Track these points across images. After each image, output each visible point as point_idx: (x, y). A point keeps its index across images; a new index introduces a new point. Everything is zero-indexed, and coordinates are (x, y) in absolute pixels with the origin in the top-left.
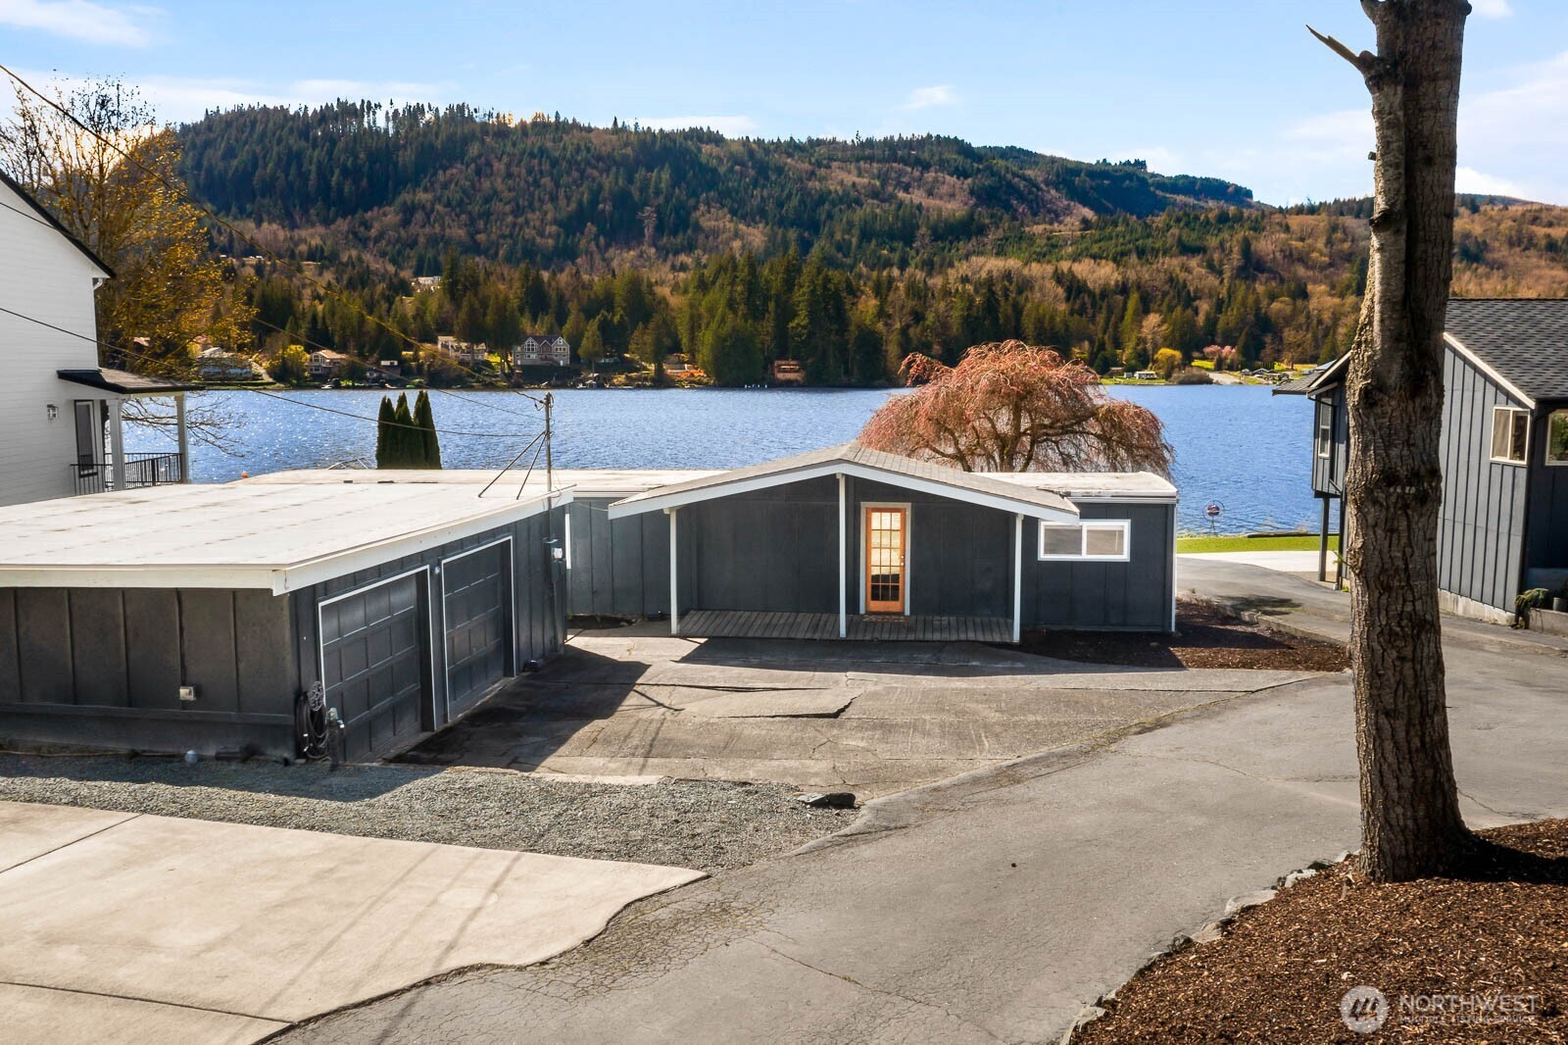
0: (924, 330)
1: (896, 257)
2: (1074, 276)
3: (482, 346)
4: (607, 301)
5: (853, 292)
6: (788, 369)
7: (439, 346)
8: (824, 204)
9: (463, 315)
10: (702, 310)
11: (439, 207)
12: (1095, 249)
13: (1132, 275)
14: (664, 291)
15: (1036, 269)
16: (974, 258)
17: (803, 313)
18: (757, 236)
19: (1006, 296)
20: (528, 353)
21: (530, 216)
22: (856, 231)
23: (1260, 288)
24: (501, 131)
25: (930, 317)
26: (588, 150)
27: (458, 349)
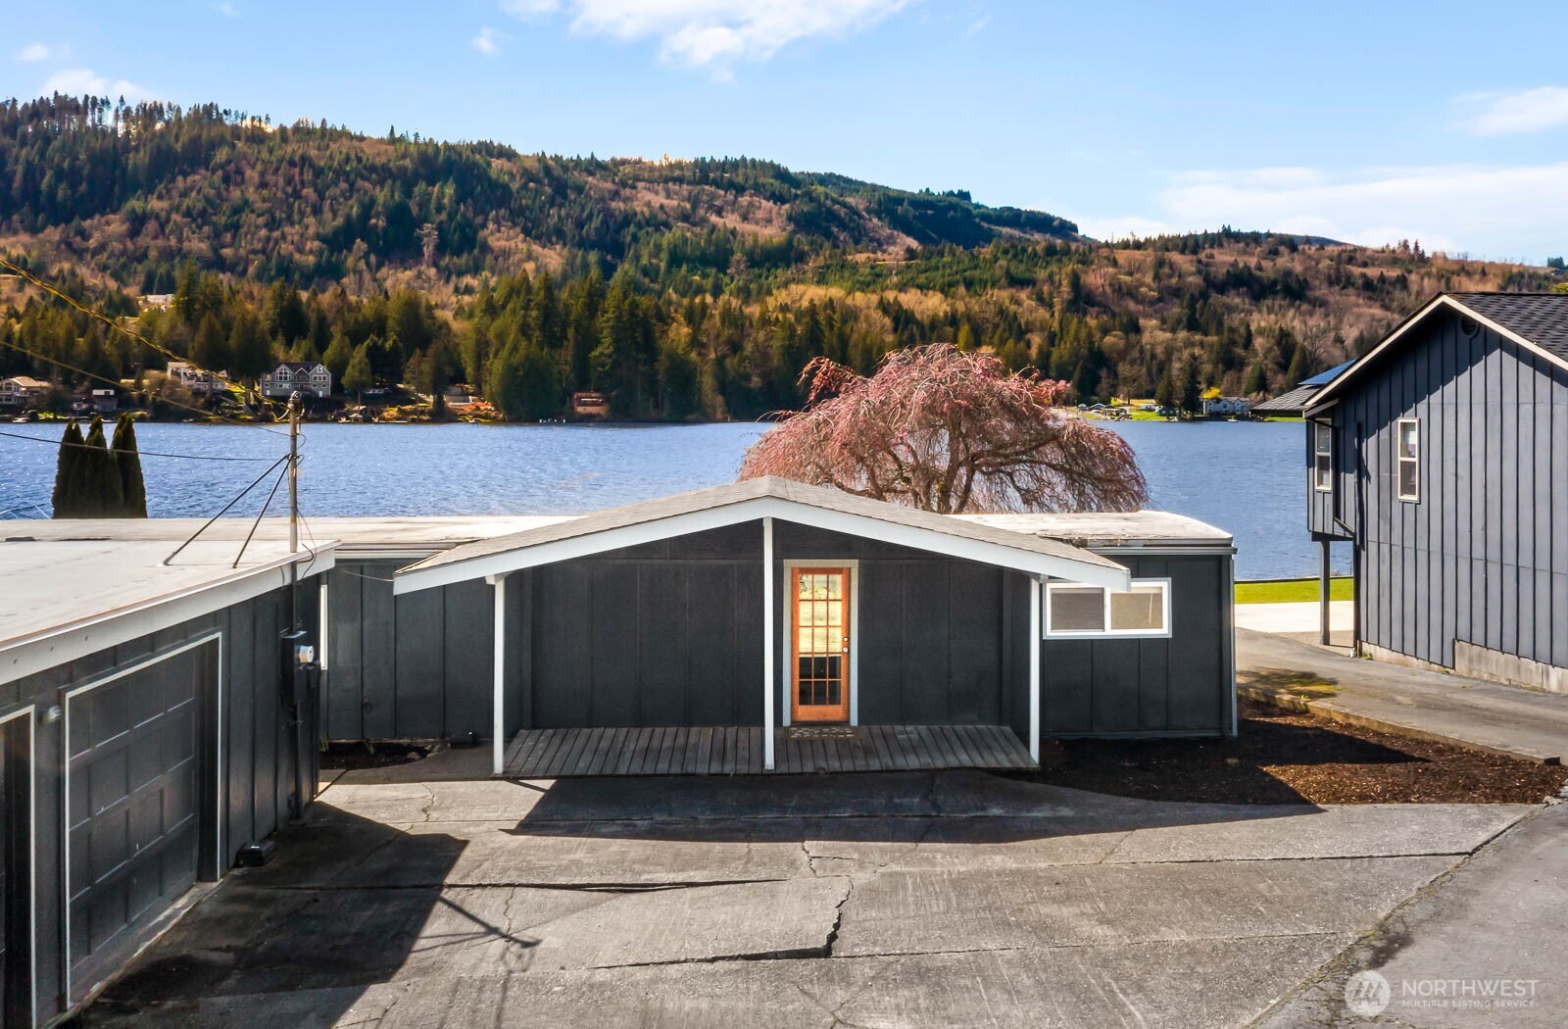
0: (742, 360)
1: (708, 283)
2: (900, 306)
3: (223, 374)
4: (379, 325)
5: (665, 319)
6: (588, 403)
7: (169, 373)
8: (628, 225)
9: (201, 337)
10: (491, 335)
11: (176, 217)
12: (922, 279)
13: (961, 307)
14: (447, 315)
15: (859, 299)
16: (793, 287)
17: (607, 341)
18: (554, 258)
19: (831, 327)
20: (281, 381)
21: (287, 229)
22: (664, 256)
23: (1092, 322)
24: (257, 137)
25: (749, 347)
26: (359, 160)
27: (193, 376)
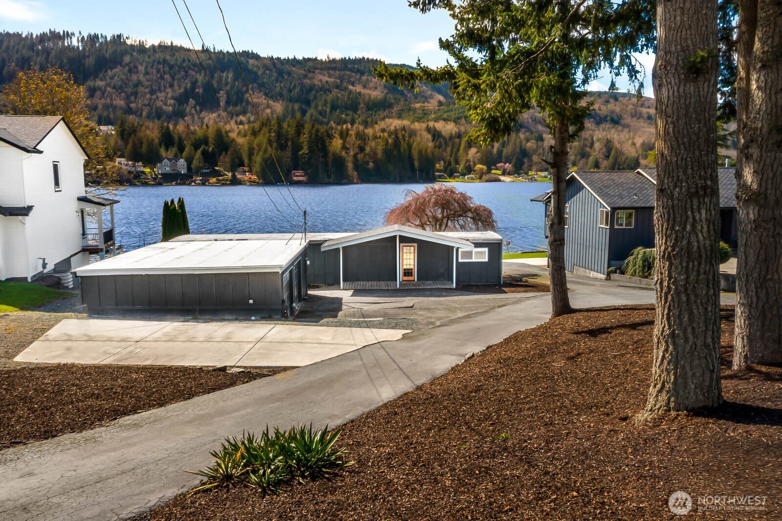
0: (365, 156)
1: (349, 118)
2: (435, 129)
3: (140, 163)
4: (205, 141)
5: (331, 137)
6: (298, 175)
7: (117, 163)
8: (312, 91)
9: (130, 146)
10: (255, 145)
11: (109, 89)
12: (445, 116)
13: (463, 129)
14: (233, 135)
15: (417, 126)
16: (387, 120)
17: (305, 148)
18: (279, 107)
19: (404, 140)
20: (165, 167)
21: (159, 94)
22: (329, 105)
23: (522, 136)
24: (141, 49)
25: (368, 149)
26: (189, 61)
27: (127, 165)
